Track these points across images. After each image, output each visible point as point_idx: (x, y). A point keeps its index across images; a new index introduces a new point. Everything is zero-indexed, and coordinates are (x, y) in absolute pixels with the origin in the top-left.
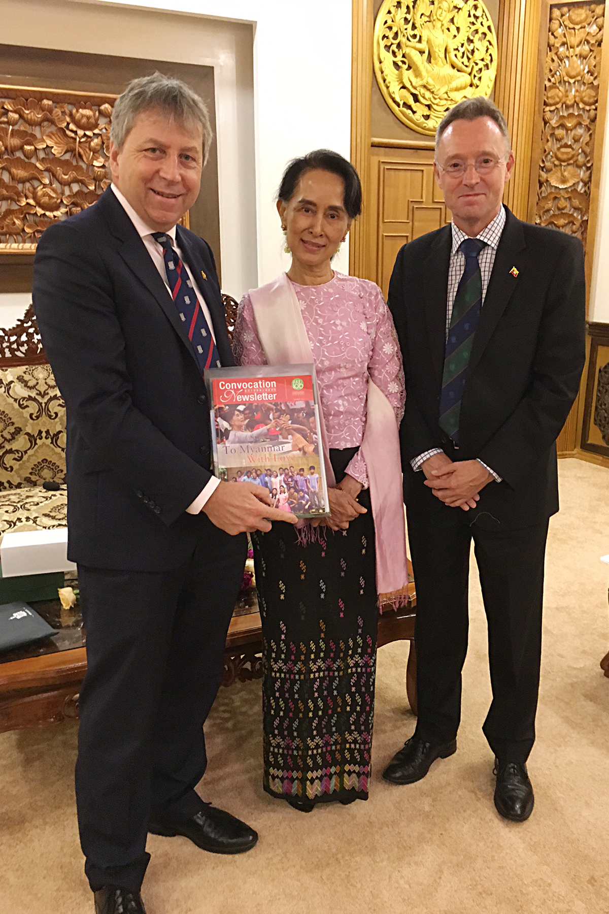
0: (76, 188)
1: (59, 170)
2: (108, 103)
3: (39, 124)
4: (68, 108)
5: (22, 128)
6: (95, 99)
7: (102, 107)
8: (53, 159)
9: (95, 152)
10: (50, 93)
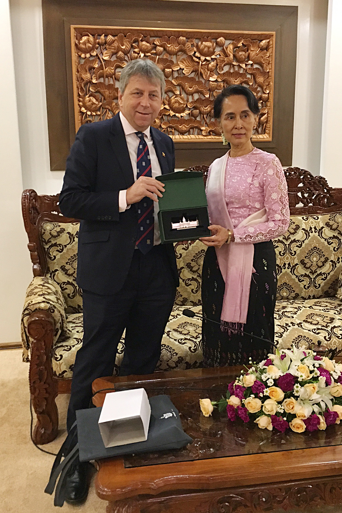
0: (196, 96)
1: (187, 85)
2: (223, 37)
3: (176, 54)
4: (195, 41)
5: (165, 57)
6: (214, 34)
7: (219, 40)
8: (183, 77)
9: (211, 71)
10: (185, 31)
